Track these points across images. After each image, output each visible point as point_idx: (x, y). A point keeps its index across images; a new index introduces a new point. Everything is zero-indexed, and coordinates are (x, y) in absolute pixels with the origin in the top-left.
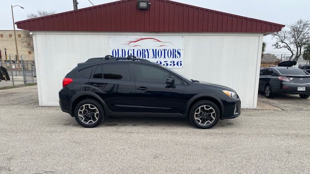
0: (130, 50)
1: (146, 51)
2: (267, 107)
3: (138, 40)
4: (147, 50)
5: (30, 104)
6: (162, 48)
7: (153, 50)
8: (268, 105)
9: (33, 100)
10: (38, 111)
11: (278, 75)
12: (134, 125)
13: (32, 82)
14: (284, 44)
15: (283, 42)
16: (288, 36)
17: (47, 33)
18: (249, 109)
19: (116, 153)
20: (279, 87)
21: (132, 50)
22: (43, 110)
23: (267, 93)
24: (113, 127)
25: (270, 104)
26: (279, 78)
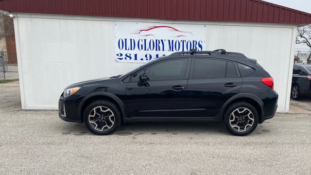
0: (140, 41)
1: (160, 41)
2: (300, 110)
3: (151, 29)
4: (162, 41)
5: (9, 107)
6: (180, 39)
7: (169, 41)
8: (299, 108)
9: (10, 101)
10: (22, 116)
11: (306, 74)
12: (153, 134)
13: (3, 79)
14: (304, 39)
15: (302, 37)
16: (307, 30)
17: (33, 16)
18: (281, 113)
19: (141, 170)
20: (308, 88)
21: (144, 41)
22: (29, 115)
23: (294, 95)
24: (127, 136)
25: (300, 107)
26: (308, 77)
